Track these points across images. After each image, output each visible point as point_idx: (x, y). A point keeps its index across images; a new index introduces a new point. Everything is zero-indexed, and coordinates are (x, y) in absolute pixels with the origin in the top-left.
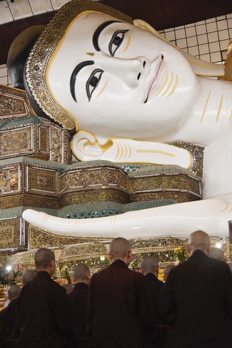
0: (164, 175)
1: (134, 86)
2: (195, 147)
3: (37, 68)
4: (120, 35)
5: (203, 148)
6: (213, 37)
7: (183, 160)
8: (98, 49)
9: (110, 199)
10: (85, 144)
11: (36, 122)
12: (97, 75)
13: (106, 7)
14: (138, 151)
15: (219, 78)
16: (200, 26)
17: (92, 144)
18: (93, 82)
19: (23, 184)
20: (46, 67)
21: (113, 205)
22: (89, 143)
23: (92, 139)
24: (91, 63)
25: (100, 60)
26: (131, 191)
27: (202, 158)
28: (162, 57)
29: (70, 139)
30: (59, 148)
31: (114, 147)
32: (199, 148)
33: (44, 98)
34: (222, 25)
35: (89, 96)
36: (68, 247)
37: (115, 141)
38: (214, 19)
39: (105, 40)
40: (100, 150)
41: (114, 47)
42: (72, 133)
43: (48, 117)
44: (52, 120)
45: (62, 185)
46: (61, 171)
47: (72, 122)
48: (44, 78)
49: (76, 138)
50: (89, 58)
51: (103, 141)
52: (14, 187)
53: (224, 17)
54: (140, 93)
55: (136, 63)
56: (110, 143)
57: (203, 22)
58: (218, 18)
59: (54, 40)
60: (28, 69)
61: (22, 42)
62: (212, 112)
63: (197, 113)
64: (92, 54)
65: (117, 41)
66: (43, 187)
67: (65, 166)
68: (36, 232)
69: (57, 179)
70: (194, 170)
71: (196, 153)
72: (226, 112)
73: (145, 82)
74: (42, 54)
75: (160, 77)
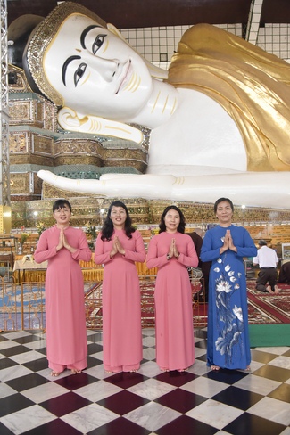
0: (127, 149)
1: (109, 80)
3: (35, 55)
4: (101, 39)
6: (155, 42)
7: (136, 137)
8: (84, 48)
9: (91, 163)
10: (68, 117)
11: (34, 97)
12: (82, 68)
14: (106, 127)
15: (164, 81)
16: (147, 32)
17: (73, 118)
18: (80, 73)
19: (30, 147)
20: (43, 54)
21: (94, 168)
22: (70, 116)
23: (73, 114)
24: (79, 57)
25: (86, 56)
26: (104, 158)
28: (130, 61)
30: (51, 119)
31: (89, 122)
33: (41, 80)
34: (163, 34)
35: (76, 84)
37: (90, 117)
38: (157, 28)
39: (90, 40)
40: (79, 123)
41: (96, 47)
42: (60, 108)
43: (43, 95)
44: (46, 98)
45: (57, 150)
46: (56, 138)
47: (61, 100)
48: (41, 63)
49: (61, 112)
50: (77, 54)
51: (81, 116)
52: (23, 149)
53: (164, 28)
54: (113, 87)
55: (113, 65)
56: (86, 119)
57: (149, 28)
58: (161, 28)
59: (50, 33)
60: (29, 55)
61: (21, 28)
62: (160, 106)
63: (151, 105)
64: (80, 51)
65: (99, 43)
66: (45, 150)
67: (56, 135)
68: (48, 187)
69: (53, 145)
70: (143, 144)
71: (146, 133)
72: (169, 107)
73: (117, 79)
74: (40, 43)
75: (129, 76)
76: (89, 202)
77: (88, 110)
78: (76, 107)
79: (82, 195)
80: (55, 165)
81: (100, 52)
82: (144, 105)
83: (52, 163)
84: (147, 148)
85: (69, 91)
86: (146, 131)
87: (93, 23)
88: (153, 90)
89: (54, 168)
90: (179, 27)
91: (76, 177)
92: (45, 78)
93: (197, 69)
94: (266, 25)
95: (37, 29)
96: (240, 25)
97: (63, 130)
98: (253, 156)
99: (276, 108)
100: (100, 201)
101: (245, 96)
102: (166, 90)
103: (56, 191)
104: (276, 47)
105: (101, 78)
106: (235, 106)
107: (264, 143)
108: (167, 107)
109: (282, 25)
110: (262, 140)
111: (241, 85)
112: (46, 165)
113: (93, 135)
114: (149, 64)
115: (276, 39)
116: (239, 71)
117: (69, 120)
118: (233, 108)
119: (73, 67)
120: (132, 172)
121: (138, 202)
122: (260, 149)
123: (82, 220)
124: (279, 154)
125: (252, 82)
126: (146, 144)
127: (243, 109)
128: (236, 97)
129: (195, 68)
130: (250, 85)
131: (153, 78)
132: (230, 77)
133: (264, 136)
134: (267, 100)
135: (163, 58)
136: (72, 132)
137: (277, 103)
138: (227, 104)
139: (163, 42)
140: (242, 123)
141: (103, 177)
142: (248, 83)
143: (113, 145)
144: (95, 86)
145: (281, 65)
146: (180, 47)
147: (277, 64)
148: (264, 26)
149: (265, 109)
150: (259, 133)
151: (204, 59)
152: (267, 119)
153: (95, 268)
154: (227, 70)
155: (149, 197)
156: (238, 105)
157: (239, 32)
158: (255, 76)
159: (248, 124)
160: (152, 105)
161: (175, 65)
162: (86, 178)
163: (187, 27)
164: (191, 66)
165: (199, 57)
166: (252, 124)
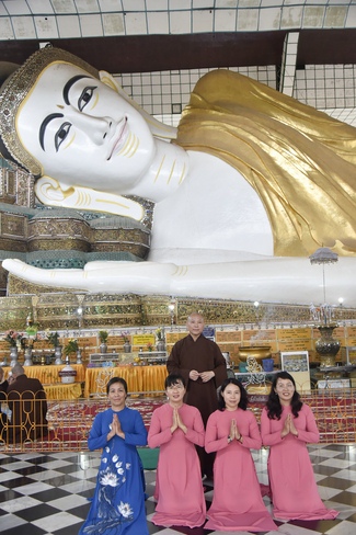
0: (122, 229)
1: (99, 143)
3: (6, 112)
4: (89, 92)
6: (166, 90)
7: (136, 213)
8: (68, 103)
9: (74, 248)
10: (49, 188)
11: (4, 165)
12: (66, 128)
13: (76, 58)
14: (98, 200)
15: (173, 141)
16: (156, 77)
17: (55, 189)
18: (62, 134)
20: (15, 112)
21: (78, 254)
22: (52, 188)
23: (55, 185)
24: (61, 116)
25: (69, 114)
26: (92, 240)
27: (152, 213)
28: (126, 119)
29: (35, 183)
30: (26, 192)
33: (13, 143)
34: (175, 79)
35: (57, 148)
36: (44, 295)
37: (76, 188)
39: (74, 95)
40: (62, 195)
41: (83, 102)
42: (37, 178)
43: (16, 162)
44: (19, 165)
45: (30, 232)
46: (30, 217)
47: (38, 168)
48: (13, 122)
49: (40, 181)
50: (59, 111)
51: (65, 187)
53: (177, 72)
55: (103, 124)
56: (72, 190)
57: (158, 73)
58: (173, 72)
59: (25, 85)
62: (165, 173)
63: (153, 172)
64: (62, 107)
65: (86, 97)
66: (15, 232)
67: (31, 211)
68: (16, 280)
69: (26, 225)
70: (145, 222)
71: (148, 208)
72: (177, 174)
73: (110, 141)
74: (12, 99)
75: (124, 138)
76: (66, 299)
77: (74, 180)
78: (59, 176)
79: (58, 291)
80: (29, 250)
81: (88, 108)
82: (145, 172)
83: (23, 248)
84: (150, 226)
85: (48, 157)
86: (149, 205)
87: (79, 71)
88: (156, 154)
89: (28, 254)
90: (196, 71)
91: (54, 266)
92: (19, 140)
93: (211, 127)
94: (307, 67)
95: (9, 81)
96: (273, 67)
97: (42, 206)
98: (280, 236)
99: (310, 176)
100: (81, 298)
101: (270, 160)
102: (173, 153)
103: (25, 286)
104: (321, 94)
105: (88, 140)
106: (258, 174)
107: (295, 220)
108: (175, 174)
109: (327, 66)
110: (292, 216)
111: (266, 148)
112: (16, 250)
113: (80, 210)
114: (149, 118)
115: (320, 84)
116: (263, 130)
117: (50, 192)
118: (255, 176)
119: (53, 128)
120: (127, 258)
121: (127, 298)
122: (290, 227)
123: (56, 321)
124: (314, 234)
125: (279, 144)
126: (148, 222)
127: (268, 178)
128: (259, 162)
129: (209, 125)
130: (277, 147)
131: (155, 138)
132: (252, 138)
133: (294, 212)
134: (298, 166)
135: (176, 109)
136: (54, 208)
137: (310, 169)
138: (248, 171)
139: (176, 90)
140: (266, 195)
141: (89, 266)
142: (274, 144)
143: (104, 225)
144: (81, 150)
145: (320, 120)
146: (192, 98)
147: (314, 118)
148: (303, 68)
149: (295, 177)
150: (288, 207)
151: (220, 114)
152: (297, 189)
153: (55, 384)
154: (248, 128)
155: (141, 292)
156: (261, 173)
157: (273, 75)
158: (284, 136)
159: (274, 196)
160: (156, 173)
161: (185, 121)
162: (66, 267)
163: (205, 71)
164: (204, 123)
165: (214, 112)
166: (278, 197)
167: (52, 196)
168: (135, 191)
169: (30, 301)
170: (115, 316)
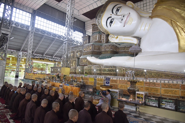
0: (126, 47)
1: (121, 22)
2: (139, 38)
5: (141, 38)
8: (113, 13)
10: (112, 38)
11: (99, 33)
12: (112, 20)
14: (124, 39)
17: (114, 38)
18: (111, 22)
19: (92, 49)
20: (101, 19)
22: (112, 37)
23: (113, 37)
24: (111, 17)
25: (113, 16)
26: (118, 51)
27: (140, 41)
28: (130, 13)
29: (108, 37)
30: (104, 39)
32: (140, 38)
33: (101, 27)
35: (111, 26)
41: (117, 12)
44: (103, 32)
47: (108, 32)
48: (101, 22)
50: (111, 16)
51: (116, 37)
52: (90, 50)
54: (122, 24)
56: (117, 37)
60: (97, 20)
62: (143, 28)
64: (111, 15)
65: (118, 10)
70: (138, 44)
72: (147, 28)
74: (100, 16)
76: (97, 67)
77: (118, 34)
86: (139, 39)
87: (117, 4)
108: (146, 28)
121: (111, 67)
128: (175, 16)
138: (170, 21)
140: (176, 29)
156: (175, 20)
160: (140, 28)
166: (182, 28)
167: (113, 40)
168: (135, 35)
169: (91, 67)
170: (108, 72)
